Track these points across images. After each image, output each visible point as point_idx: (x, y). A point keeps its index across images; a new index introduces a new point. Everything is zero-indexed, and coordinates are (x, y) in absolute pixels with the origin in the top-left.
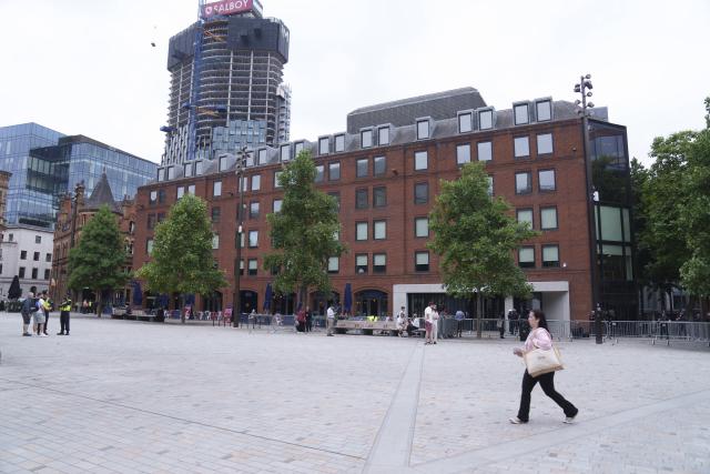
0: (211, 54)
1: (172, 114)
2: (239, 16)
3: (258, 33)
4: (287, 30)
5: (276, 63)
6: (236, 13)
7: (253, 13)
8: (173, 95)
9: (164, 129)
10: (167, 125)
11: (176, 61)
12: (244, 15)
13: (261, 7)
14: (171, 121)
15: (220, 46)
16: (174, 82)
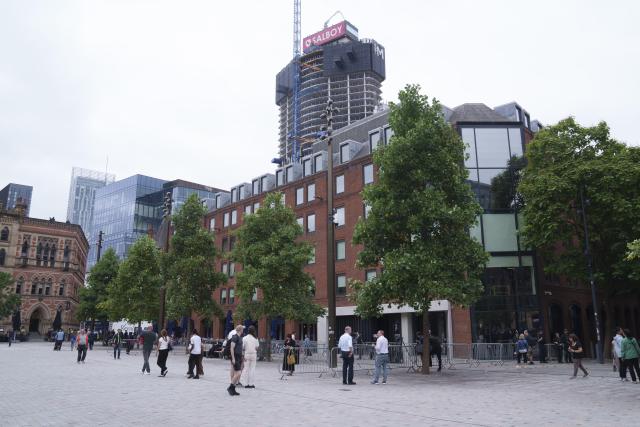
0: (311, 84)
1: (282, 146)
2: (335, 43)
3: (352, 57)
4: (381, 48)
5: (372, 82)
6: (332, 41)
7: (348, 37)
8: (282, 127)
9: (275, 161)
10: (278, 157)
11: (282, 95)
12: (340, 41)
13: (357, 30)
14: (282, 152)
15: (318, 75)
16: (283, 114)
